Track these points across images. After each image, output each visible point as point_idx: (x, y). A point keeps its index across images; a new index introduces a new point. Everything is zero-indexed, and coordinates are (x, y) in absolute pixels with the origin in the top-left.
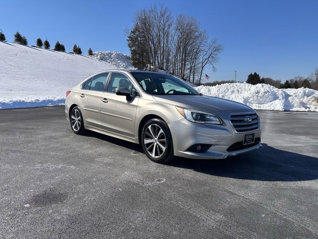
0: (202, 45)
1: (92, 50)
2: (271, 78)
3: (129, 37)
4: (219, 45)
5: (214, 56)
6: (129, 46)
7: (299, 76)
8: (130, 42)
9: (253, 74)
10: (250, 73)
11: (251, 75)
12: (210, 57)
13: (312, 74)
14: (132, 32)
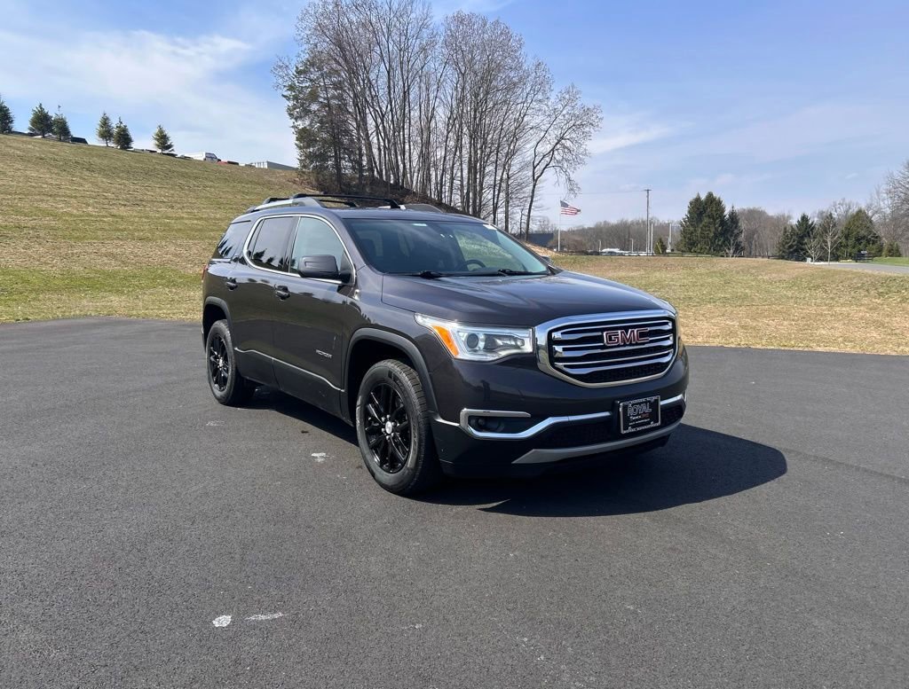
0: (533, 111)
1: (168, 132)
2: (763, 209)
3: (291, 88)
4: (587, 112)
5: (568, 144)
6: (291, 116)
7: (844, 199)
9: (703, 197)
10: (695, 196)
11: (698, 200)
13: (878, 193)
14: (299, 72)
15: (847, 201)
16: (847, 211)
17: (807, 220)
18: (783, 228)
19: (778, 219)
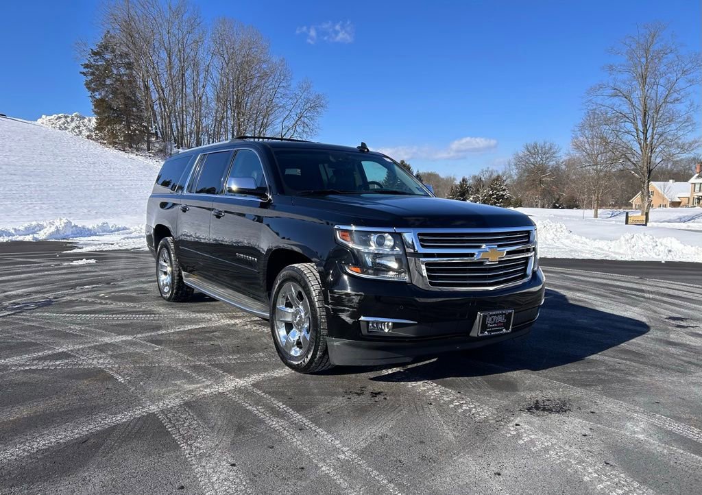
0: (279, 95)
2: (437, 173)
3: (86, 66)
4: (318, 97)
5: (306, 120)
6: (89, 88)
7: (488, 168)
8: (90, 78)
12: (299, 123)
13: (509, 164)
14: (95, 54)
15: (490, 169)
16: (490, 176)
17: (466, 182)
18: (450, 187)
19: (447, 180)
